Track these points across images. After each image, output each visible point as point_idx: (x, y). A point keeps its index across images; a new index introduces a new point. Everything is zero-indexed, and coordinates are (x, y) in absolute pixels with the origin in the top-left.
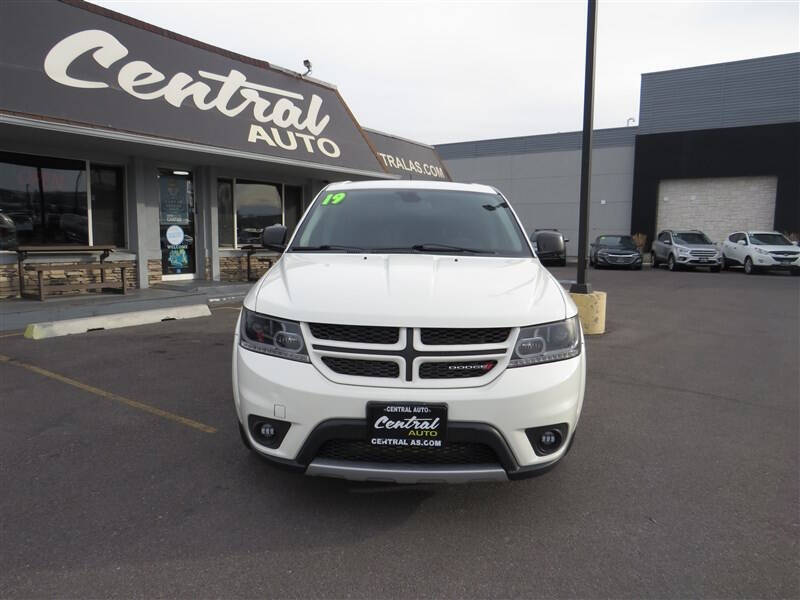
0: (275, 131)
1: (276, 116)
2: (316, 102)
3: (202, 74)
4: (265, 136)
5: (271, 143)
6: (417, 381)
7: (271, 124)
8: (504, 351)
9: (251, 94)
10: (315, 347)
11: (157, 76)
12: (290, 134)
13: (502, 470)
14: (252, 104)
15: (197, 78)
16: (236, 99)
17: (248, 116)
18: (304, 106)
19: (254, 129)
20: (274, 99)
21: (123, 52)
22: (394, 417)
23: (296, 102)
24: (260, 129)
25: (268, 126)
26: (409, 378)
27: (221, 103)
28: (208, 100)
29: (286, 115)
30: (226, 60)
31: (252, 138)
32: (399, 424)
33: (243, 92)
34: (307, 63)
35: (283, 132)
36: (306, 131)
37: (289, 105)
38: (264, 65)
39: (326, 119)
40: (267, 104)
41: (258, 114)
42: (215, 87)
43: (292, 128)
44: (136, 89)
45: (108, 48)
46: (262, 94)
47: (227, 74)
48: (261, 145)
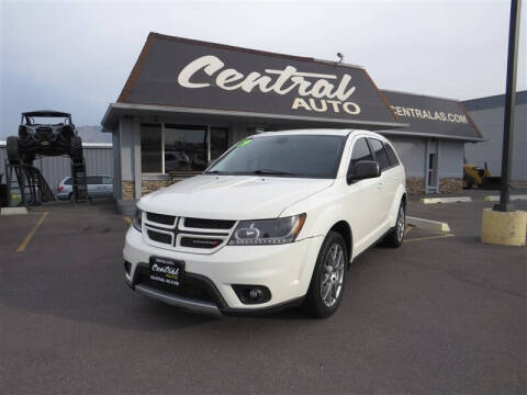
0: (312, 101)
1: (315, 92)
2: (347, 79)
4: (304, 104)
5: (308, 108)
6: (179, 247)
8: (227, 234)
10: (146, 225)
12: (323, 102)
14: (299, 85)
15: (263, 74)
19: (297, 100)
22: (161, 265)
23: (330, 81)
24: (302, 100)
25: (307, 99)
26: (175, 245)
27: (277, 88)
28: (268, 86)
29: (322, 89)
31: (295, 106)
32: (162, 270)
33: (293, 79)
34: (339, 55)
36: (336, 99)
37: (325, 83)
38: (311, 60)
39: (353, 89)
40: (309, 84)
41: (302, 92)
42: (275, 78)
44: (225, 85)
46: (306, 79)
48: (301, 110)
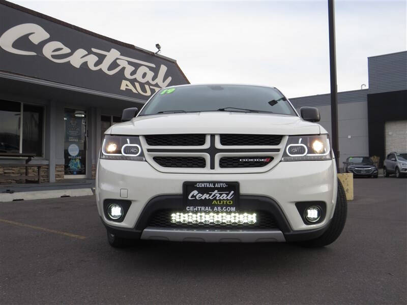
0: (137, 85)
1: (138, 76)
2: (163, 69)
3: (94, 50)
4: (131, 87)
5: (134, 91)
6: (218, 169)
7: (135, 80)
8: (278, 150)
9: (123, 62)
10: (149, 150)
11: (66, 50)
12: (147, 87)
13: (280, 232)
14: (124, 68)
15: (90, 52)
16: (114, 65)
17: (121, 75)
18: (156, 71)
19: (124, 83)
20: (137, 66)
21: (47, 36)
23: (151, 69)
24: (128, 83)
25: (133, 82)
26: (212, 167)
27: (104, 66)
28: (96, 64)
29: (144, 75)
30: (109, 43)
31: (123, 87)
32: (206, 196)
33: (118, 61)
34: (158, 46)
35: (142, 86)
36: (157, 85)
37: (147, 70)
38: (131, 47)
39: (170, 79)
40: (133, 68)
41: (127, 74)
42: (101, 58)
43: (148, 83)
44: (53, 56)
45: (38, 34)
46: (130, 63)
47: (109, 51)
48: (128, 92)
